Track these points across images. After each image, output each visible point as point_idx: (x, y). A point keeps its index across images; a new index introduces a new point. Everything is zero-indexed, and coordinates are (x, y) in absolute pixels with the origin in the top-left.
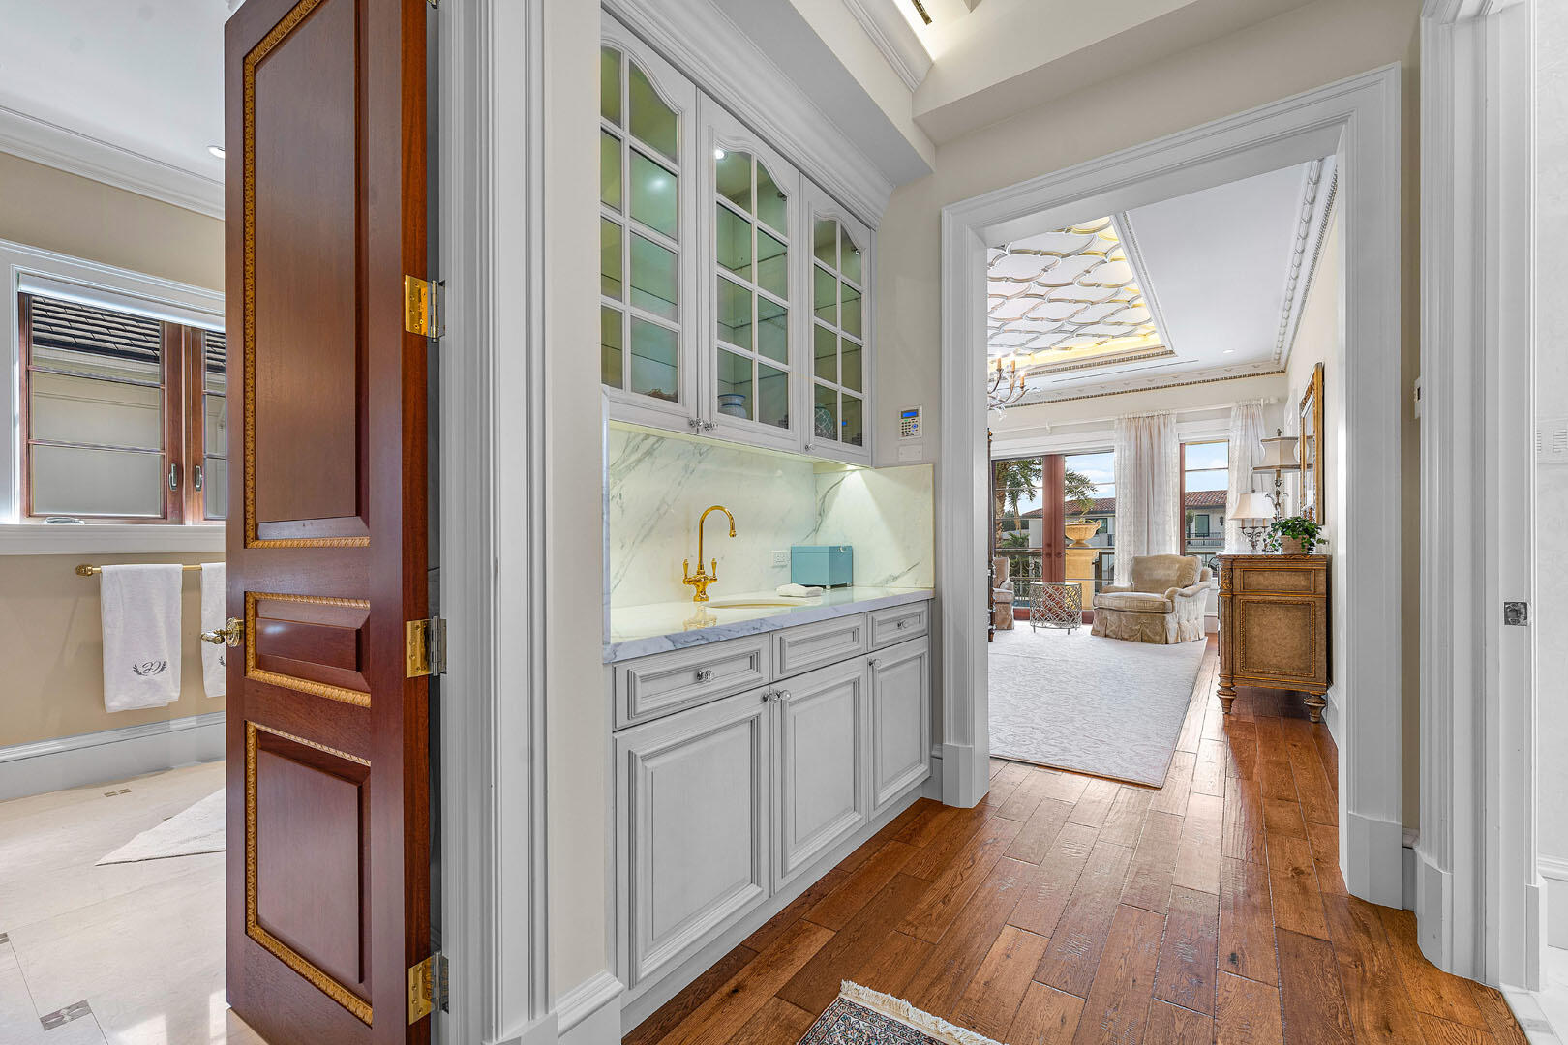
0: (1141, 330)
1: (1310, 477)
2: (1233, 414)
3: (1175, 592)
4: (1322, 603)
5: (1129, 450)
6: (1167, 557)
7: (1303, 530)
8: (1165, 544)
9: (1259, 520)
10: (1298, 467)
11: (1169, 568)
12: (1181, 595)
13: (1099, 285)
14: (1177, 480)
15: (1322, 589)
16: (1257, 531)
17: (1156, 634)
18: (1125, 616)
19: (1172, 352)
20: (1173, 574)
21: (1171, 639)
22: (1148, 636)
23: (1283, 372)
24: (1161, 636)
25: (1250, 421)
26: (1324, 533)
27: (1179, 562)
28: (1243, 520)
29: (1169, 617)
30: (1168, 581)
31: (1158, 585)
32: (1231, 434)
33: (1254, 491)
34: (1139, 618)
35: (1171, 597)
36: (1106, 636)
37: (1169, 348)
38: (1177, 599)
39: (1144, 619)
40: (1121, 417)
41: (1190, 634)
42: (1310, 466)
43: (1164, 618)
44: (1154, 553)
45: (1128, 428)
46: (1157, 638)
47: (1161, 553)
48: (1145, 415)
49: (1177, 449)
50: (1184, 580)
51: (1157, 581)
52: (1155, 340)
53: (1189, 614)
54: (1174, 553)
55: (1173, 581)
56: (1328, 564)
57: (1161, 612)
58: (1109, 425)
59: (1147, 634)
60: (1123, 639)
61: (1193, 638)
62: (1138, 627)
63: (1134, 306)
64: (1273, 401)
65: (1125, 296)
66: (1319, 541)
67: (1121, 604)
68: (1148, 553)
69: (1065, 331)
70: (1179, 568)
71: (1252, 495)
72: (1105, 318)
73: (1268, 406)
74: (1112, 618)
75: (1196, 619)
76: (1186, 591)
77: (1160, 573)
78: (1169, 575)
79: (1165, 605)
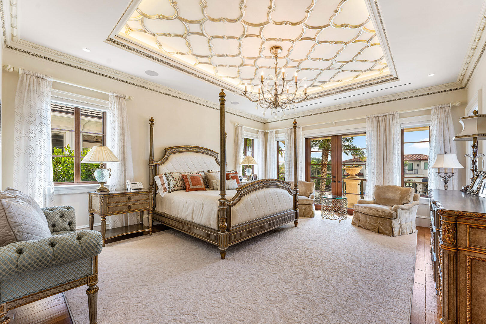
0: (379, 66)
2: (432, 112)
3: (397, 208)
5: (373, 132)
8: (393, 179)
9: (449, 169)
11: (395, 193)
12: (402, 209)
13: (347, 26)
14: (400, 147)
16: (448, 175)
17: (387, 230)
18: (369, 218)
19: (396, 78)
20: (397, 196)
21: (396, 233)
22: (382, 230)
23: (464, 88)
24: (389, 231)
25: (443, 115)
27: (400, 190)
28: (439, 169)
29: (394, 222)
30: (394, 200)
32: (431, 123)
33: (446, 153)
34: (376, 220)
35: (396, 210)
36: (359, 226)
37: (395, 76)
38: (399, 211)
39: (380, 221)
40: (369, 116)
41: (407, 230)
43: (391, 222)
44: (387, 184)
45: (373, 122)
46: (387, 232)
47: (391, 184)
48: (382, 115)
49: (399, 132)
50: (403, 199)
51: (388, 199)
52: (387, 72)
53: (406, 219)
54: (398, 185)
55: (397, 200)
57: (389, 218)
58: (363, 120)
59: (381, 229)
60: (368, 229)
61: (409, 232)
62: (376, 225)
63: (372, 45)
64: (457, 104)
65: (365, 36)
68: (383, 184)
69: (335, 68)
70: (400, 194)
71: (445, 155)
72: (356, 56)
73: (454, 107)
74: (362, 218)
75: (411, 222)
76: (404, 206)
77: (390, 195)
78: (395, 197)
79: (392, 214)
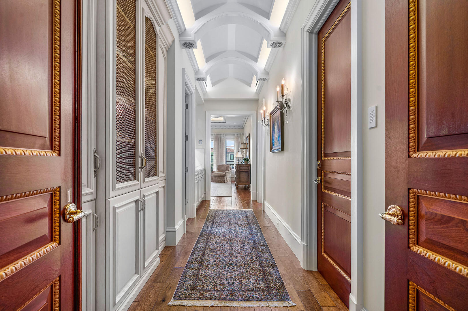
1: (248, 150)
2: (235, 135)
4: (249, 171)
5: (216, 141)
6: (224, 165)
7: (247, 160)
8: (223, 162)
9: (239, 158)
10: (246, 149)
11: (225, 167)
15: (250, 169)
18: (217, 177)
19: (225, 122)
20: (225, 168)
21: (225, 182)
23: (243, 128)
25: (238, 137)
26: (250, 160)
28: (237, 157)
29: (225, 177)
31: (223, 171)
35: (225, 173)
38: (226, 173)
39: (220, 178)
40: (215, 134)
41: (228, 180)
42: (248, 149)
44: (221, 164)
45: (216, 136)
46: (223, 181)
48: (220, 134)
49: (225, 142)
51: (222, 170)
53: (228, 176)
55: (225, 170)
56: (250, 165)
57: (224, 176)
59: (221, 181)
60: (216, 182)
66: (249, 162)
67: (215, 175)
71: (238, 153)
73: (241, 134)
74: (214, 178)
75: (229, 178)
76: (228, 172)
77: (223, 168)
79: (224, 174)
